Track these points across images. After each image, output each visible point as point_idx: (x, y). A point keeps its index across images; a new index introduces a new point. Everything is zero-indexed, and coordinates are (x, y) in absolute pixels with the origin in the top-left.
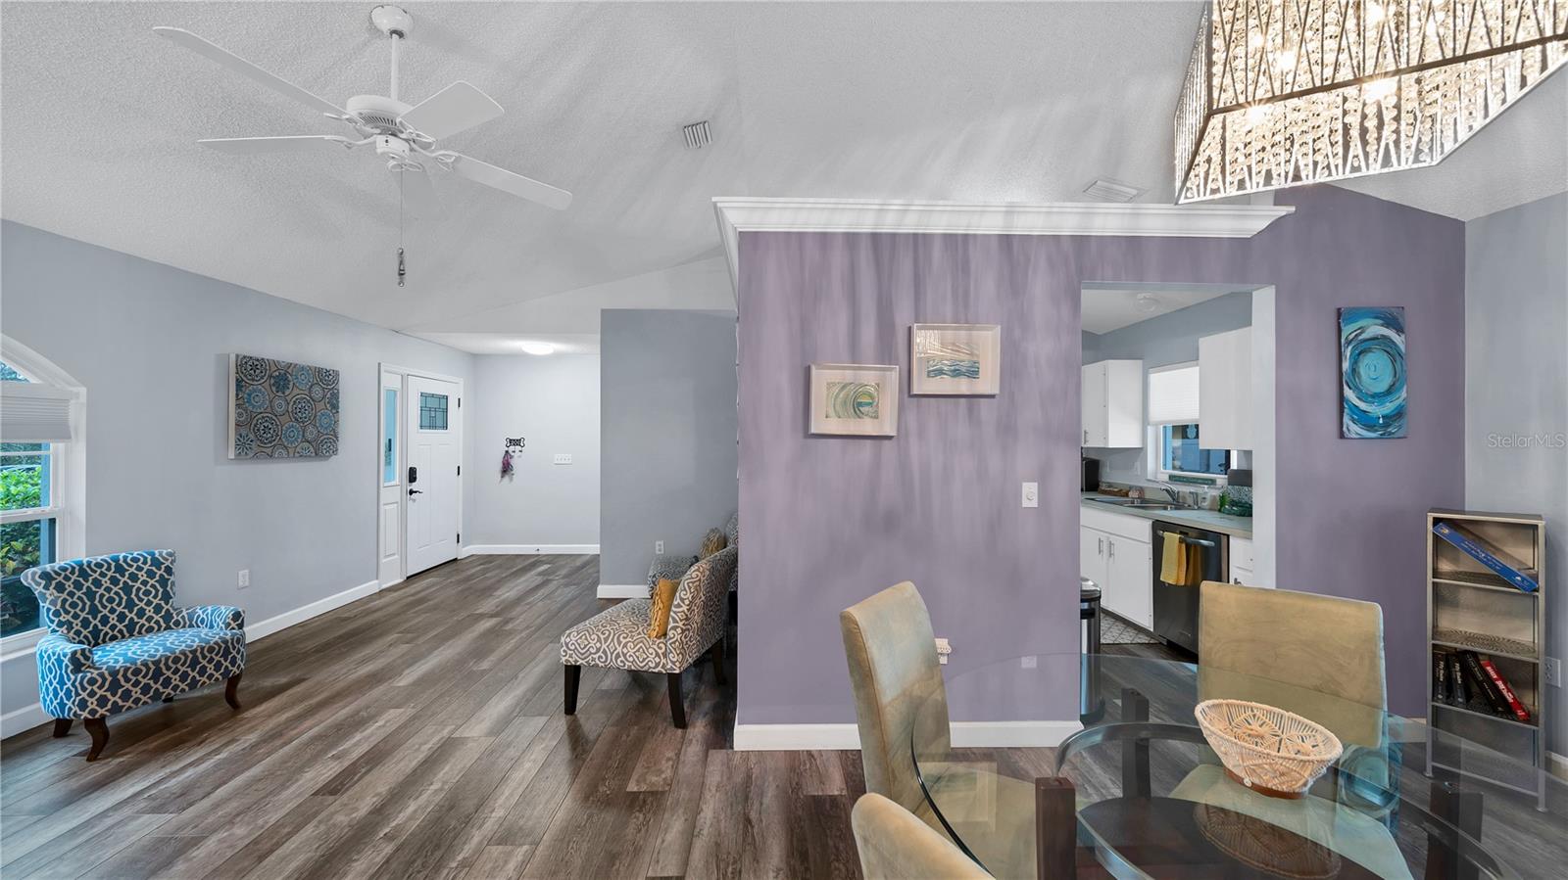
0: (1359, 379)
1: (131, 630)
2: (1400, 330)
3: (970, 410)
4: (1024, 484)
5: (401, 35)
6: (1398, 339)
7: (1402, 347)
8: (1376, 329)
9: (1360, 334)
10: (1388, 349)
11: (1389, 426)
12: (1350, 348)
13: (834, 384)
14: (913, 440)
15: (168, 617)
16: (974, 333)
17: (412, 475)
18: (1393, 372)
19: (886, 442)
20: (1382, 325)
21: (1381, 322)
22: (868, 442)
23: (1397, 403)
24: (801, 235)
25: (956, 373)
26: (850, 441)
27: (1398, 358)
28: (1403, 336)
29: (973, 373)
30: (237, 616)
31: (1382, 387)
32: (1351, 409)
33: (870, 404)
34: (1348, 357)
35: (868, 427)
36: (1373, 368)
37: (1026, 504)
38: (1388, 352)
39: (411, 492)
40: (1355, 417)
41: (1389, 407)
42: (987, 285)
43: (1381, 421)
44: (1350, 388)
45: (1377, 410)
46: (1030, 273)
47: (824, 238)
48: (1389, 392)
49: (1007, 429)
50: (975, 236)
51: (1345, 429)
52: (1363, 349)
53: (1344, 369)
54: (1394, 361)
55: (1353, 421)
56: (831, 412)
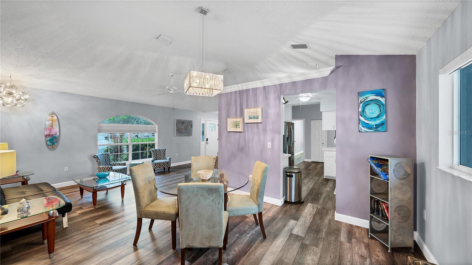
0: (365, 113)
1: (160, 159)
2: (382, 96)
3: (257, 126)
4: (268, 143)
5: (172, 76)
6: (382, 100)
7: (384, 102)
8: (372, 97)
9: (366, 99)
10: (378, 103)
11: (378, 128)
12: (362, 104)
13: (232, 121)
14: (246, 133)
15: (164, 158)
16: (257, 109)
17: (207, 140)
18: (380, 111)
19: (241, 133)
20: (375, 96)
21: (375, 95)
22: (238, 133)
23: (381, 120)
24: (228, 93)
25: (254, 118)
26: (235, 133)
27: (382, 106)
28: (384, 99)
29: (257, 118)
30: (170, 159)
31: (376, 115)
32: (362, 123)
33: (238, 125)
34: (361, 107)
35: (238, 130)
36: (371, 110)
37: (268, 147)
38: (377, 104)
39: (207, 143)
40: (364, 125)
41: (378, 122)
42: (260, 98)
43: (374, 126)
44: (362, 116)
45: (372, 123)
46: (270, 95)
47: (231, 93)
48: (378, 117)
49: (265, 130)
50: (258, 88)
51: (360, 129)
52: (367, 104)
53: (360, 111)
54: (380, 107)
55: (363, 127)
56: (232, 127)
